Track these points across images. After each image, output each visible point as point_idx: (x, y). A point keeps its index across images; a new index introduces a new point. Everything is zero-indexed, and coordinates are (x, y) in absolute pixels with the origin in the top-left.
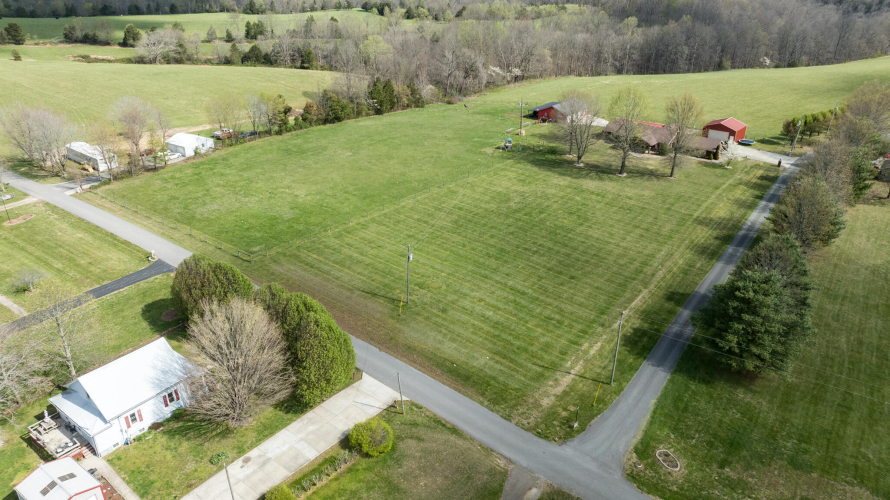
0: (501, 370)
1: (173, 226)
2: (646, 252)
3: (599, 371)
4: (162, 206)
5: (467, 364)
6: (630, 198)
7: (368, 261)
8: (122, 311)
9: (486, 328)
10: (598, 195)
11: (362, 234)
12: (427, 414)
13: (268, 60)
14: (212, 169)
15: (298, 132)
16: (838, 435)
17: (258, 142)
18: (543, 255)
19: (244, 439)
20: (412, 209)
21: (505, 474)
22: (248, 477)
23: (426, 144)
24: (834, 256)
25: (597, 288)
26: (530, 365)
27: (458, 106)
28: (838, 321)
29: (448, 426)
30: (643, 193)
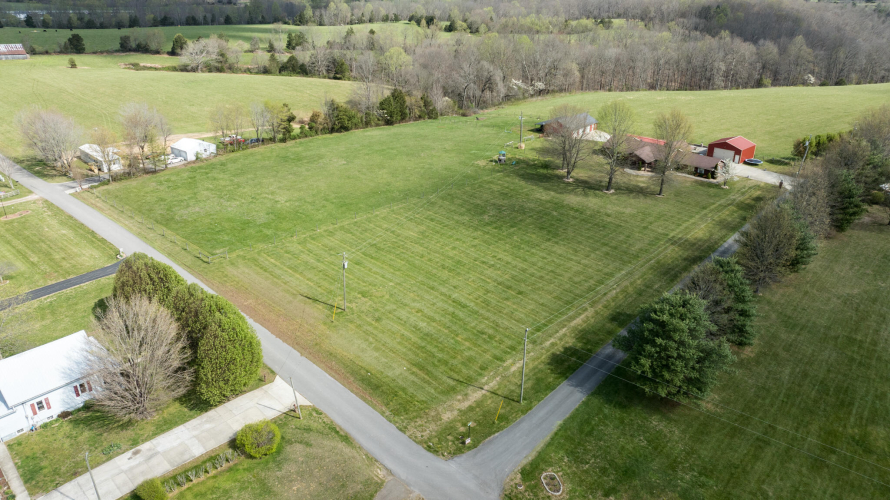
0: (413, 382)
1: (151, 226)
2: (606, 270)
3: (513, 388)
4: (147, 207)
5: (382, 373)
6: (609, 216)
7: (321, 266)
8: (76, 304)
9: (414, 338)
10: (577, 211)
11: (325, 241)
12: (325, 420)
13: (303, 70)
14: (207, 173)
15: (302, 140)
16: (744, 471)
17: (261, 149)
18: (499, 269)
19: (141, 432)
20: (384, 218)
21: (379, 485)
22: (131, 469)
23: (422, 155)
24: (808, 283)
25: (542, 305)
26: (445, 378)
27: (471, 118)
28: (788, 351)
29: (342, 433)
30: (624, 210)
